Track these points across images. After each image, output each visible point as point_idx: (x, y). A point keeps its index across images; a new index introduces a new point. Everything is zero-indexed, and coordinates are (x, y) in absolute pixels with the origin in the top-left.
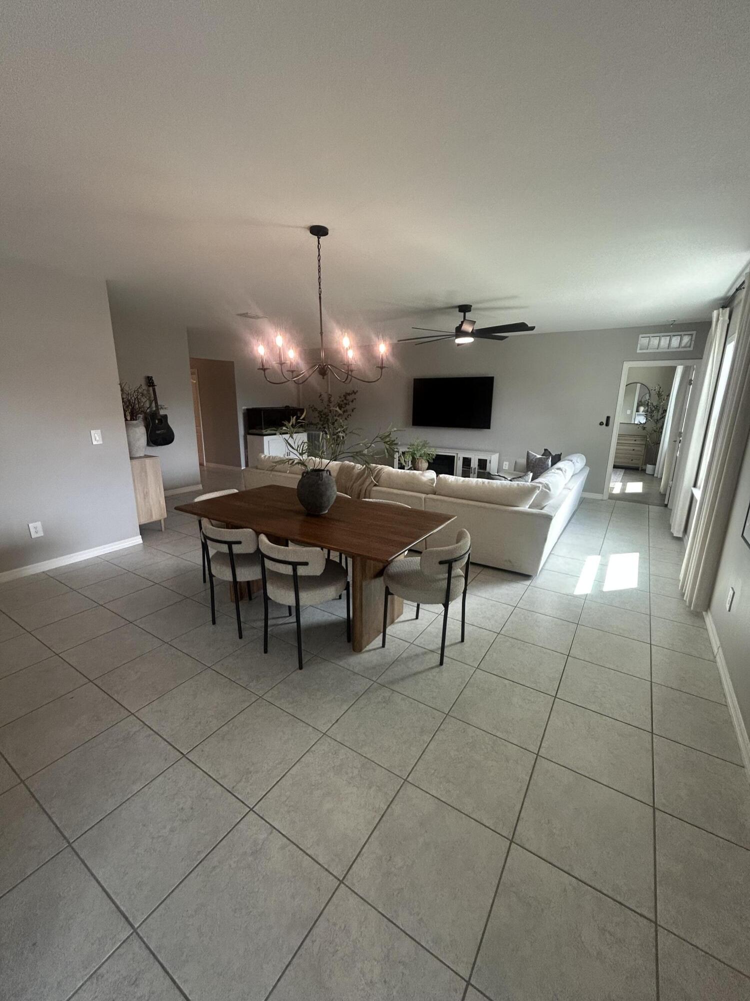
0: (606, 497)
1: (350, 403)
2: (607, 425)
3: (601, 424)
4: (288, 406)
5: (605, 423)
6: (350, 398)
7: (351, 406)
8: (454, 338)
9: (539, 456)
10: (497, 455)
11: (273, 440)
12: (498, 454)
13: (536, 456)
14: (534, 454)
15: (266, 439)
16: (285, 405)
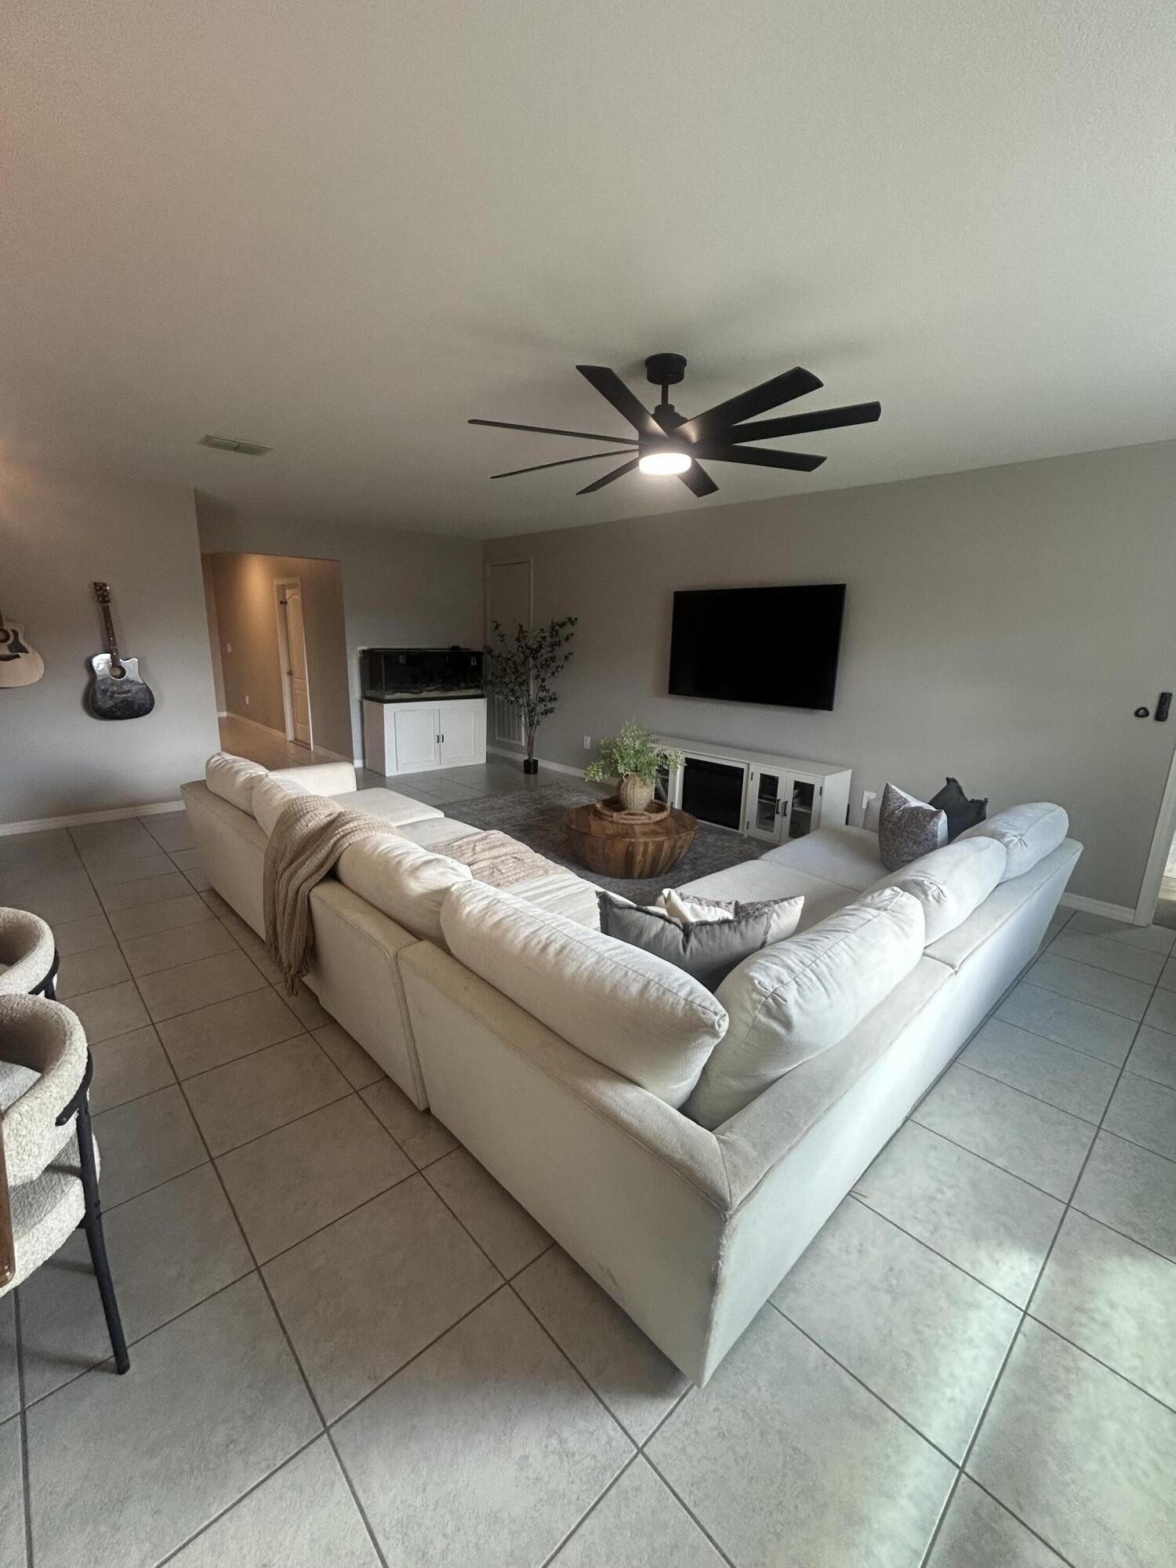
0: (1143, 915)
1: (563, 642)
2: (1161, 715)
3: (1141, 713)
4: (458, 647)
5: (1152, 711)
6: (564, 632)
7: (566, 648)
8: (637, 455)
9: (914, 803)
10: (847, 775)
11: (402, 711)
12: (850, 771)
13: (906, 801)
14: (903, 794)
15: (388, 708)
16: (452, 645)
